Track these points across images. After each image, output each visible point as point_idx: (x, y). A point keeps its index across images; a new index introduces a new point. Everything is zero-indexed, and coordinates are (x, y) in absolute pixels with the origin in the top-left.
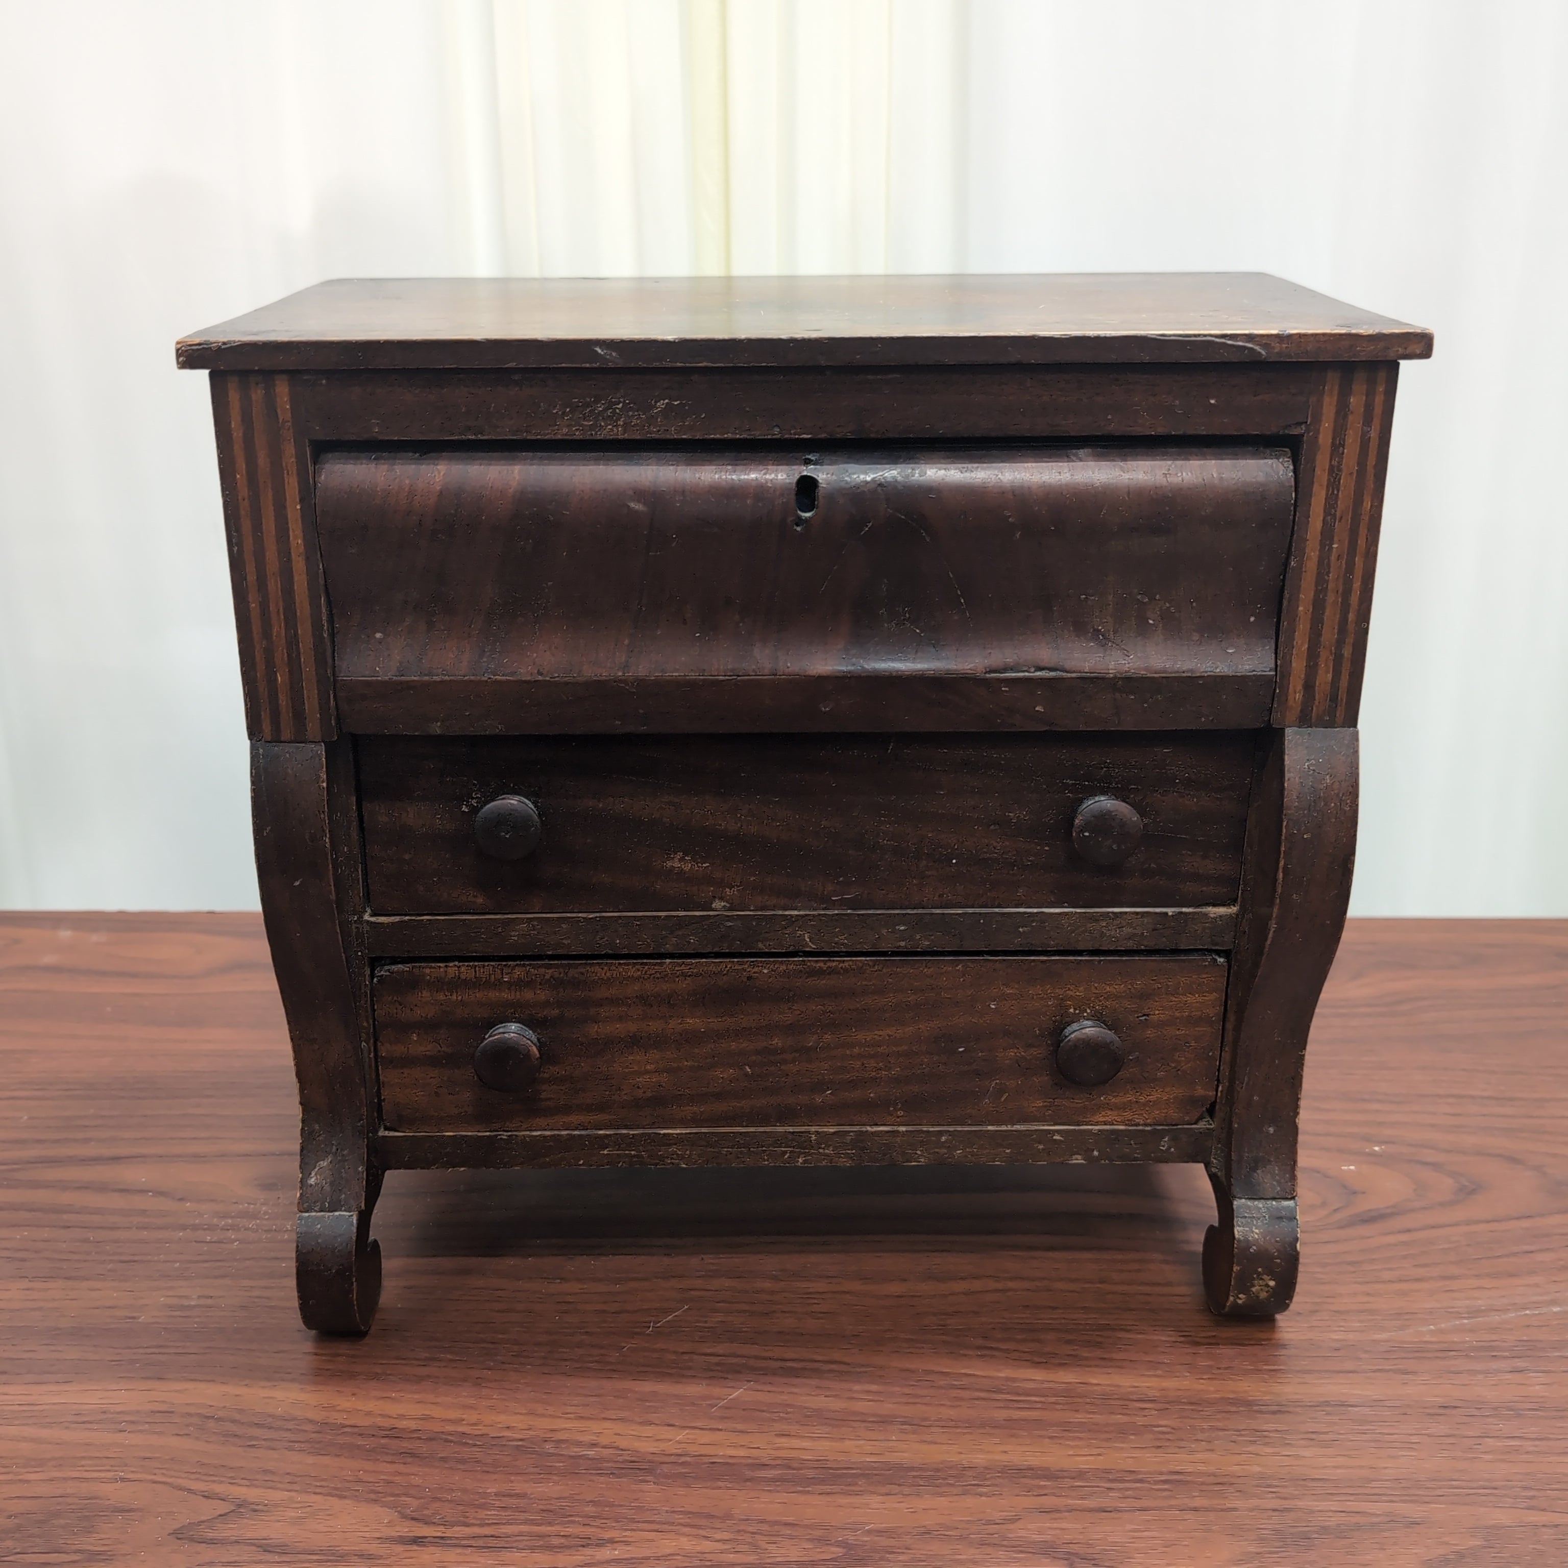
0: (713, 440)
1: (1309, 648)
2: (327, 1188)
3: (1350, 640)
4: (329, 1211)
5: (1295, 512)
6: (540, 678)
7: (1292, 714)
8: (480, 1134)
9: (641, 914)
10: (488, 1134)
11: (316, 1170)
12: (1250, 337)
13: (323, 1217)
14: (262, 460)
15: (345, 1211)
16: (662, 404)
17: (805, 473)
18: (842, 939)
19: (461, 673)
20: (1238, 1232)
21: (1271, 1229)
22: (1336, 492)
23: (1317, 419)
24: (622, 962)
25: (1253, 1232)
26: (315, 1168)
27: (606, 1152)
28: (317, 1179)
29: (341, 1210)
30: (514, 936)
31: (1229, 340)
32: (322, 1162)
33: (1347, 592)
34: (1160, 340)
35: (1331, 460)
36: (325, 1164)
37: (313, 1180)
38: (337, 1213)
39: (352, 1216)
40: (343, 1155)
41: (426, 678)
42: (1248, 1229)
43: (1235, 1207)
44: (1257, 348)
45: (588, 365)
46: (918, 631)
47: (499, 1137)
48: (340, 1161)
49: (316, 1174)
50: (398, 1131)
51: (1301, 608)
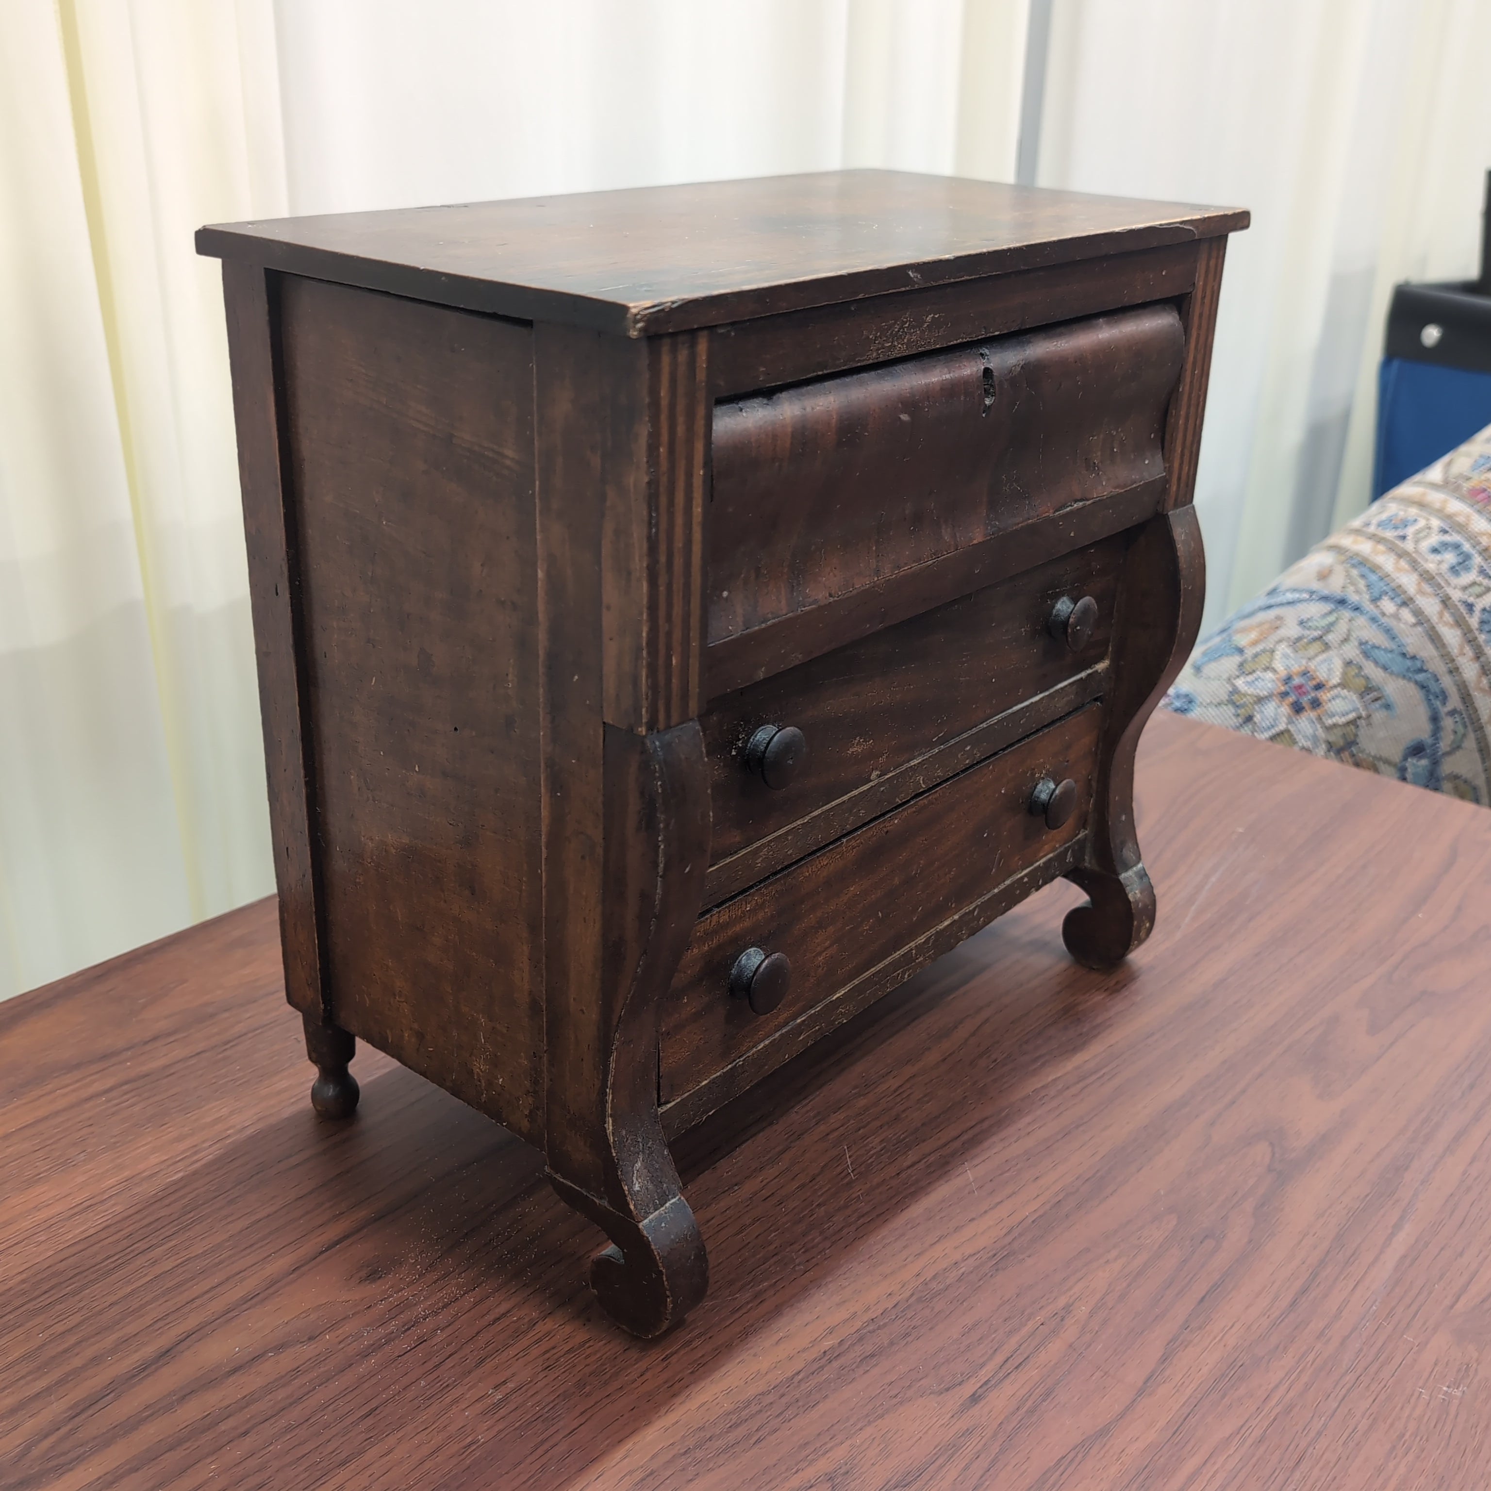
0: (952, 345)
2: (650, 1186)
4: (662, 1206)
6: (831, 599)
7: (1171, 502)
8: (725, 1070)
9: (834, 803)
10: (730, 1066)
11: (635, 1175)
13: (661, 1214)
14: (681, 430)
15: (672, 1198)
16: (929, 318)
17: (988, 366)
18: (939, 773)
19: (784, 612)
20: (1131, 897)
21: (1140, 884)
23: (1198, 279)
24: (818, 855)
25: (1136, 893)
26: (633, 1173)
27: (801, 1038)
28: (639, 1183)
29: (669, 1200)
30: (759, 863)
32: (636, 1165)
36: (639, 1164)
37: (637, 1185)
38: (667, 1205)
39: (680, 1198)
40: (649, 1147)
41: (763, 625)
42: (1134, 893)
43: (1122, 881)
45: (903, 289)
46: (1019, 488)
47: (737, 1065)
48: (649, 1154)
49: (637, 1179)
50: (671, 1102)
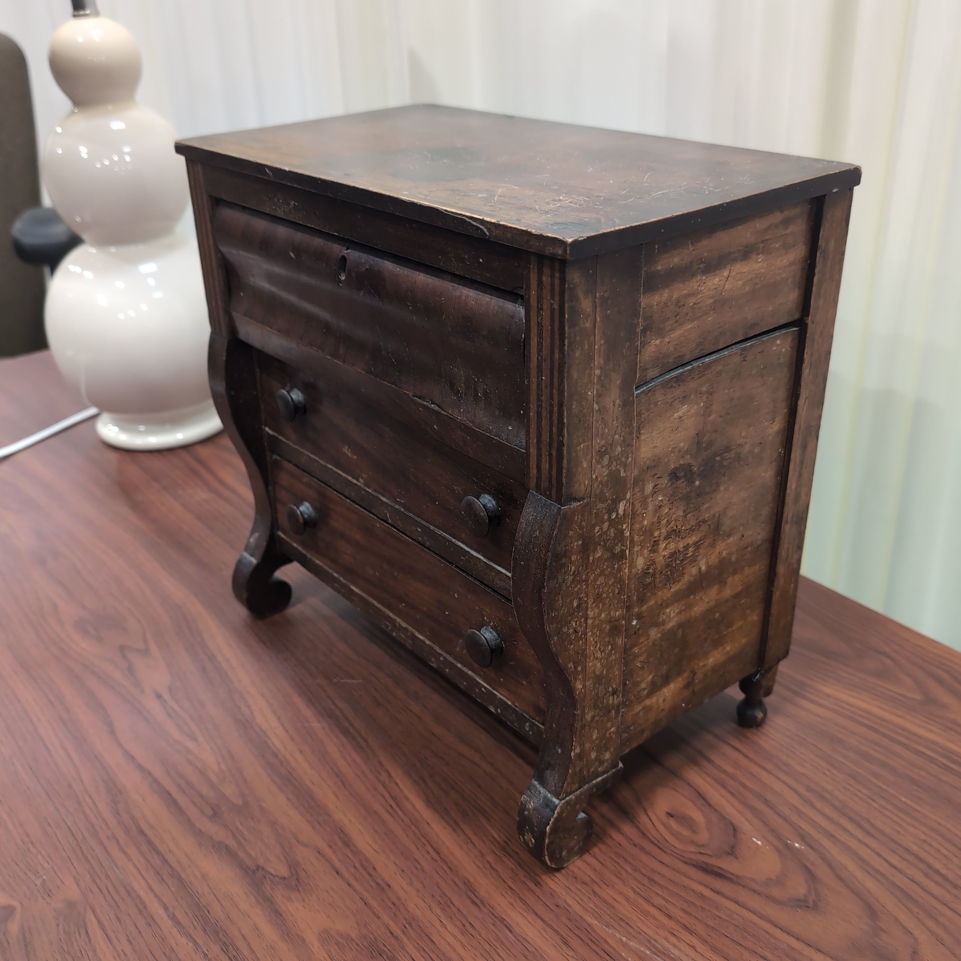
1: (537, 441)
3: (555, 445)
5: (524, 347)
7: (533, 483)
12: (482, 222)
16: (292, 204)
17: (345, 256)
20: (524, 798)
21: (540, 808)
22: (541, 341)
23: (528, 288)
25: (530, 803)
31: (473, 221)
33: (551, 412)
34: (443, 213)
35: (537, 319)
42: (529, 799)
43: (531, 783)
44: (485, 230)
46: (394, 360)
51: (531, 414)
